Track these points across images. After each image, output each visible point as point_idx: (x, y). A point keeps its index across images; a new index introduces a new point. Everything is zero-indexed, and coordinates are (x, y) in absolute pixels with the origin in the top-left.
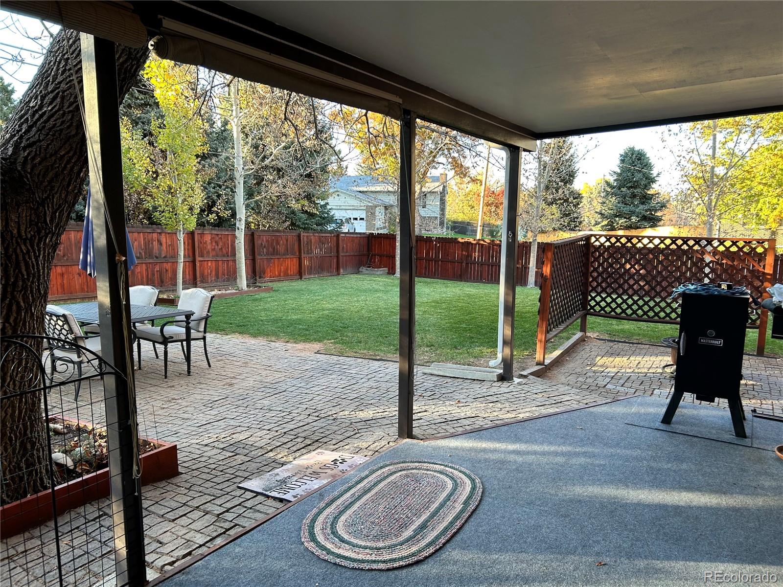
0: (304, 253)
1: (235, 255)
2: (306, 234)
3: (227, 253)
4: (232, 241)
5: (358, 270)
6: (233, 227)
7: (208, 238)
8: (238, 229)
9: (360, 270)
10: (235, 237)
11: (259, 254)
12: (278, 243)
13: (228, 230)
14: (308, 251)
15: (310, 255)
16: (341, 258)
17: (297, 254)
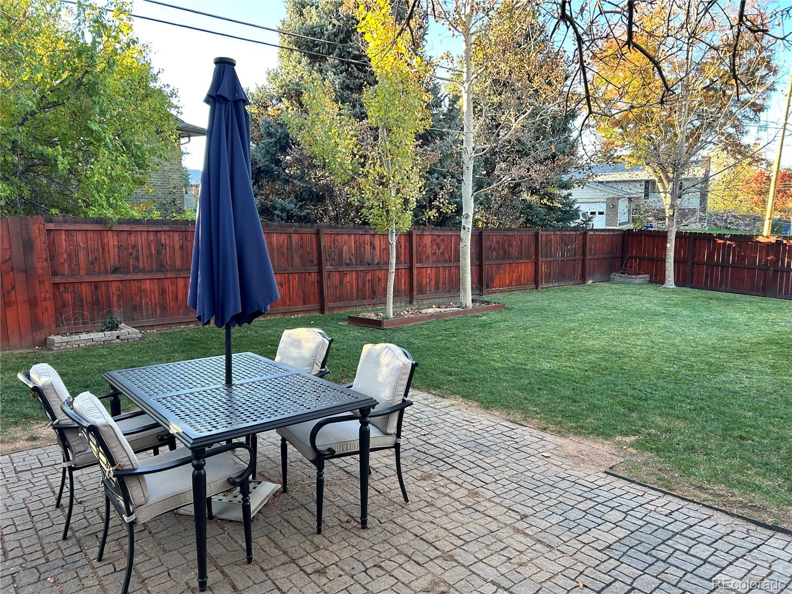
0: (542, 256)
1: (458, 260)
2: (545, 233)
3: (450, 258)
4: (455, 242)
5: (609, 276)
6: (458, 226)
7: (427, 240)
8: (464, 228)
9: (612, 276)
10: (459, 239)
11: (488, 259)
12: (510, 245)
13: (451, 230)
14: (546, 254)
15: (549, 259)
16: (587, 261)
17: (534, 257)
